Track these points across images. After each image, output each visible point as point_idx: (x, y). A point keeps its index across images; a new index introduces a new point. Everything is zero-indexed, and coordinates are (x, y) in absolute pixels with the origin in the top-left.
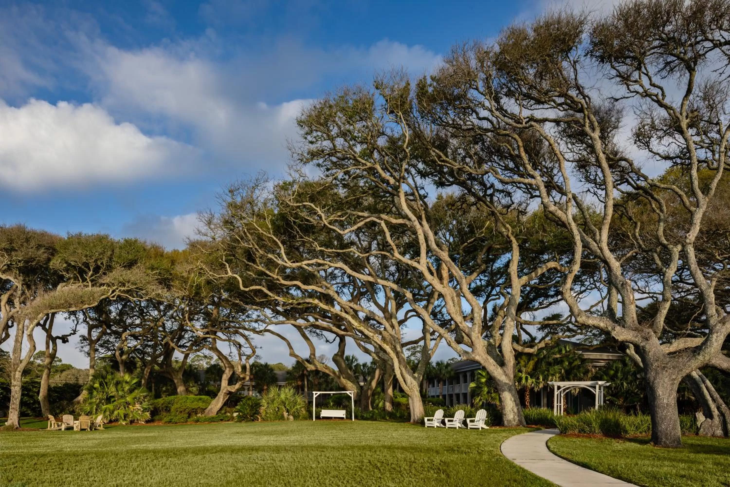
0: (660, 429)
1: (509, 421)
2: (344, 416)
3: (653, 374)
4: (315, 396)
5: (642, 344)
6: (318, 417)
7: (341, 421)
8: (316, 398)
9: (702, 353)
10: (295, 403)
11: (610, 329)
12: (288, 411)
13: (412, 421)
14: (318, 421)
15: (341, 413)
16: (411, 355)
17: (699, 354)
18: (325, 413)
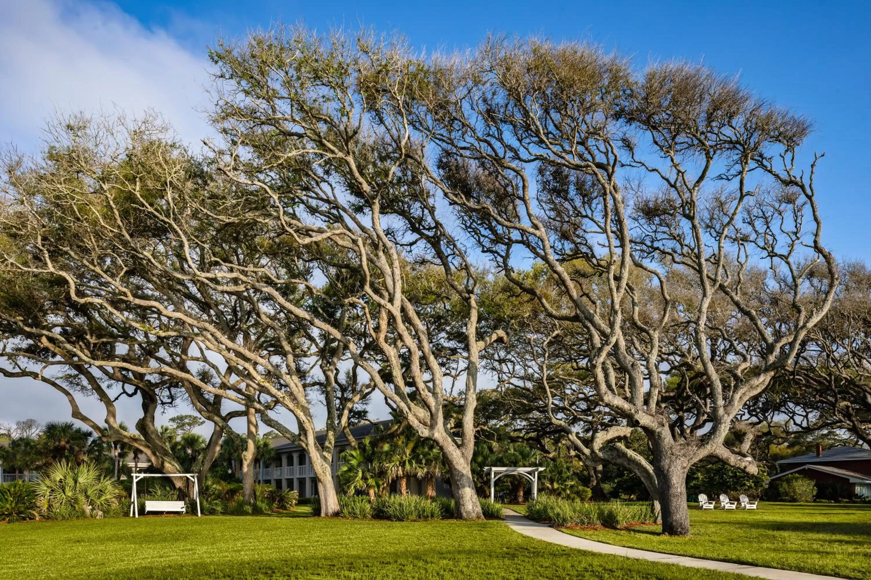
0: (675, 518)
1: (468, 513)
2: (184, 510)
3: (667, 461)
4: (135, 481)
5: (658, 430)
6: (142, 511)
7: (177, 517)
8: (137, 483)
9: (710, 442)
10: (101, 492)
11: (633, 411)
12: (92, 503)
13: (323, 515)
14: (142, 518)
15: (178, 506)
16: (178, 427)
17: (707, 443)
18: (151, 506)
